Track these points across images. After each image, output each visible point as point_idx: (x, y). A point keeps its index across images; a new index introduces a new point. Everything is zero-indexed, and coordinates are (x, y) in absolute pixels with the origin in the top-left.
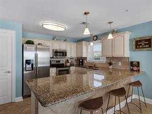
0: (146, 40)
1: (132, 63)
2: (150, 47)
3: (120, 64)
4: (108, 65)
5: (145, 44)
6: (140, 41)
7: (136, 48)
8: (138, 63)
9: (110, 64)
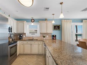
0: (58, 26)
1: (53, 36)
2: (59, 29)
3: (47, 36)
4: (43, 37)
5: (57, 28)
6: (56, 26)
7: (54, 29)
8: (56, 35)
9: (44, 37)
